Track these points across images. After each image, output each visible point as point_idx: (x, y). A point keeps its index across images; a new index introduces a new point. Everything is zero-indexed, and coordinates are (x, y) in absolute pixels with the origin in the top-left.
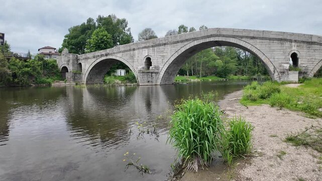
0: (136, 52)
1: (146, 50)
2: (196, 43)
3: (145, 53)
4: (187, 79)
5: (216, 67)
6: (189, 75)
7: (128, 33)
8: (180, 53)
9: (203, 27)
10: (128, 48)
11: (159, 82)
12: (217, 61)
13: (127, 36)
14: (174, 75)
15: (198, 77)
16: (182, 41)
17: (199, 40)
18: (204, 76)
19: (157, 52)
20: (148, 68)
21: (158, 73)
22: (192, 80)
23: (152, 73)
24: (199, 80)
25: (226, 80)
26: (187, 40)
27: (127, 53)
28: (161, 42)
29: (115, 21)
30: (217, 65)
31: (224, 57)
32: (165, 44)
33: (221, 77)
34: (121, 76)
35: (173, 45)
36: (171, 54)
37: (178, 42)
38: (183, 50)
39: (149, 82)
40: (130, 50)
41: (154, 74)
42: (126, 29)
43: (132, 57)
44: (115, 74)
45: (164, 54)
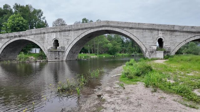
0: (46, 35)
1: (55, 34)
2: (92, 31)
3: (54, 36)
4: (89, 55)
5: (108, 48)
6: (90, 53)
7: (44, 21)
8: (81, 37)
9: (99, 20)
10: (39, 32)
11: (65, 59)
12: (109, 44)
13: (43, 22)
14: (77, 53)
15: (96, 55)
16: (82, 29)
17: (94, 29)
18: (100, 54)
19: (64, 36)
20: (56, 48)
21: (64, 52)
22: (92, 57)
23: (59, 52)
24: (97, 57)
25: (115, 56)
26: (86, 28)
27: (38, 35)
28: (66, 29)
29: (32, 10)
30: (108, 47)
31: (113, 41)
32: (69, 30)
33: (111, 54)
34: (36, 53)
35: (75, 31)
36: (74, 38)
37: (79, 29)
38: (83, 35)
39: (56, 59)
40: (41, 33)
41: (60, 53)
42: (41, 17)
43: (43, 39)
44: (31, 52)
45: (69, 38)
